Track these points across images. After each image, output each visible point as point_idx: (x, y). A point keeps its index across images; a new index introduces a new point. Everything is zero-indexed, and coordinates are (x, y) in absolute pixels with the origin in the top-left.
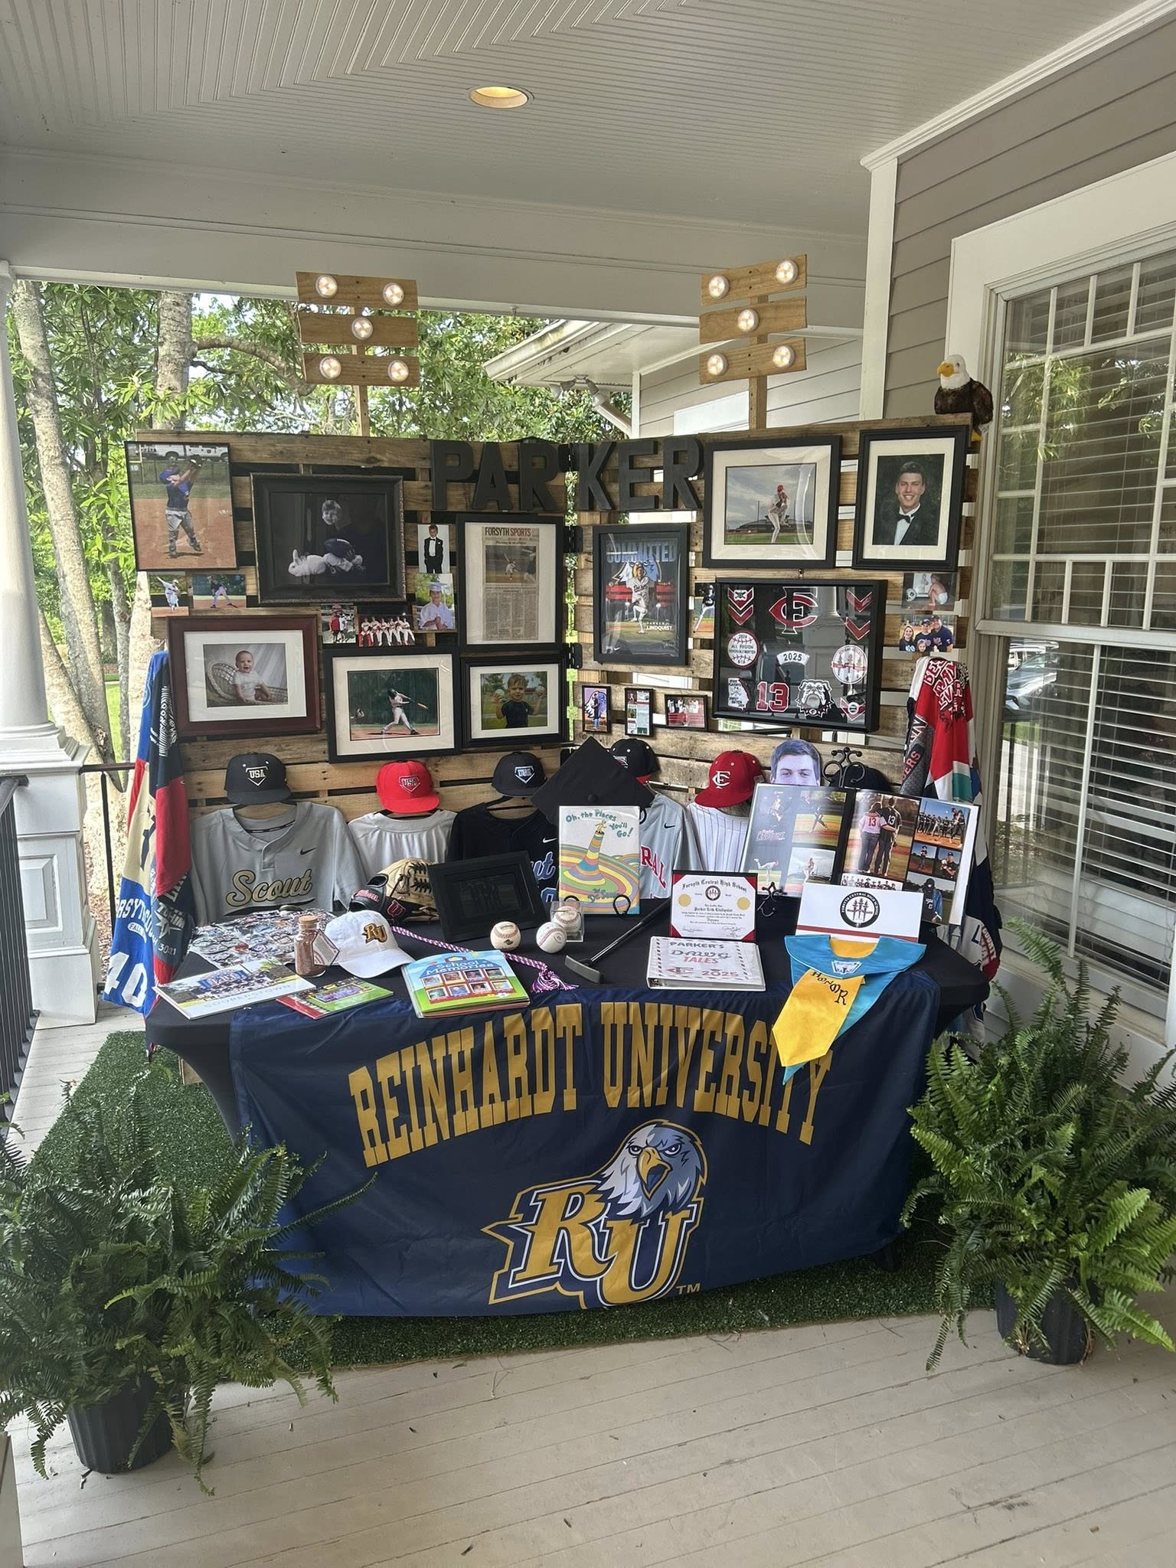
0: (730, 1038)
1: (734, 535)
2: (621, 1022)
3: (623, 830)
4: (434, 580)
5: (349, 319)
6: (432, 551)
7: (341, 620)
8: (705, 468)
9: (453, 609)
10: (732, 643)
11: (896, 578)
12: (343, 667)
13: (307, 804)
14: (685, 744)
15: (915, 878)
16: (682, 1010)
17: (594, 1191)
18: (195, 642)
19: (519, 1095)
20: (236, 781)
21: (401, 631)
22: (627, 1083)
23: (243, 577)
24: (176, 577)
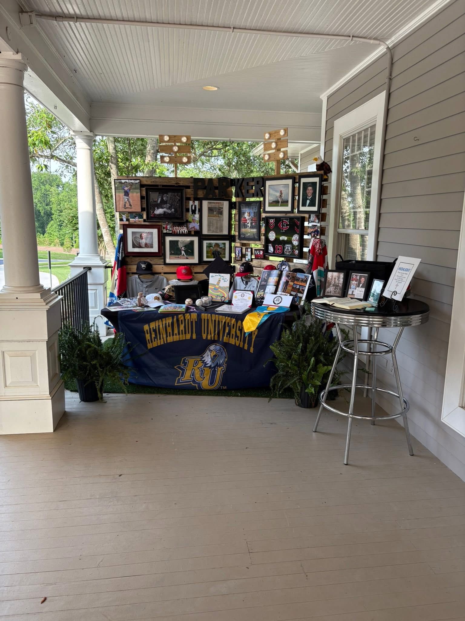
0: (232, 324)
1: (271, 204)
2: (206, 319)
3: (225, 280)
4: (194, 216)
5: (172, 146)
6: (193, 208)
7: (168, 226)
8: (264, 185)
9: (199, 224)
10: (270, 234)
11: (307, 216)
12: (168, 239)
13: (157, 275)
14: (259, 263)
15: (294, 293)
16: (221, 316)
17: (201, 360)
18: (130, 231)
19: (182, 334)
20: (139, 268)
21: (184, 230)
22: (208, 333)
23: (143, 214)
24: (126, 214)
